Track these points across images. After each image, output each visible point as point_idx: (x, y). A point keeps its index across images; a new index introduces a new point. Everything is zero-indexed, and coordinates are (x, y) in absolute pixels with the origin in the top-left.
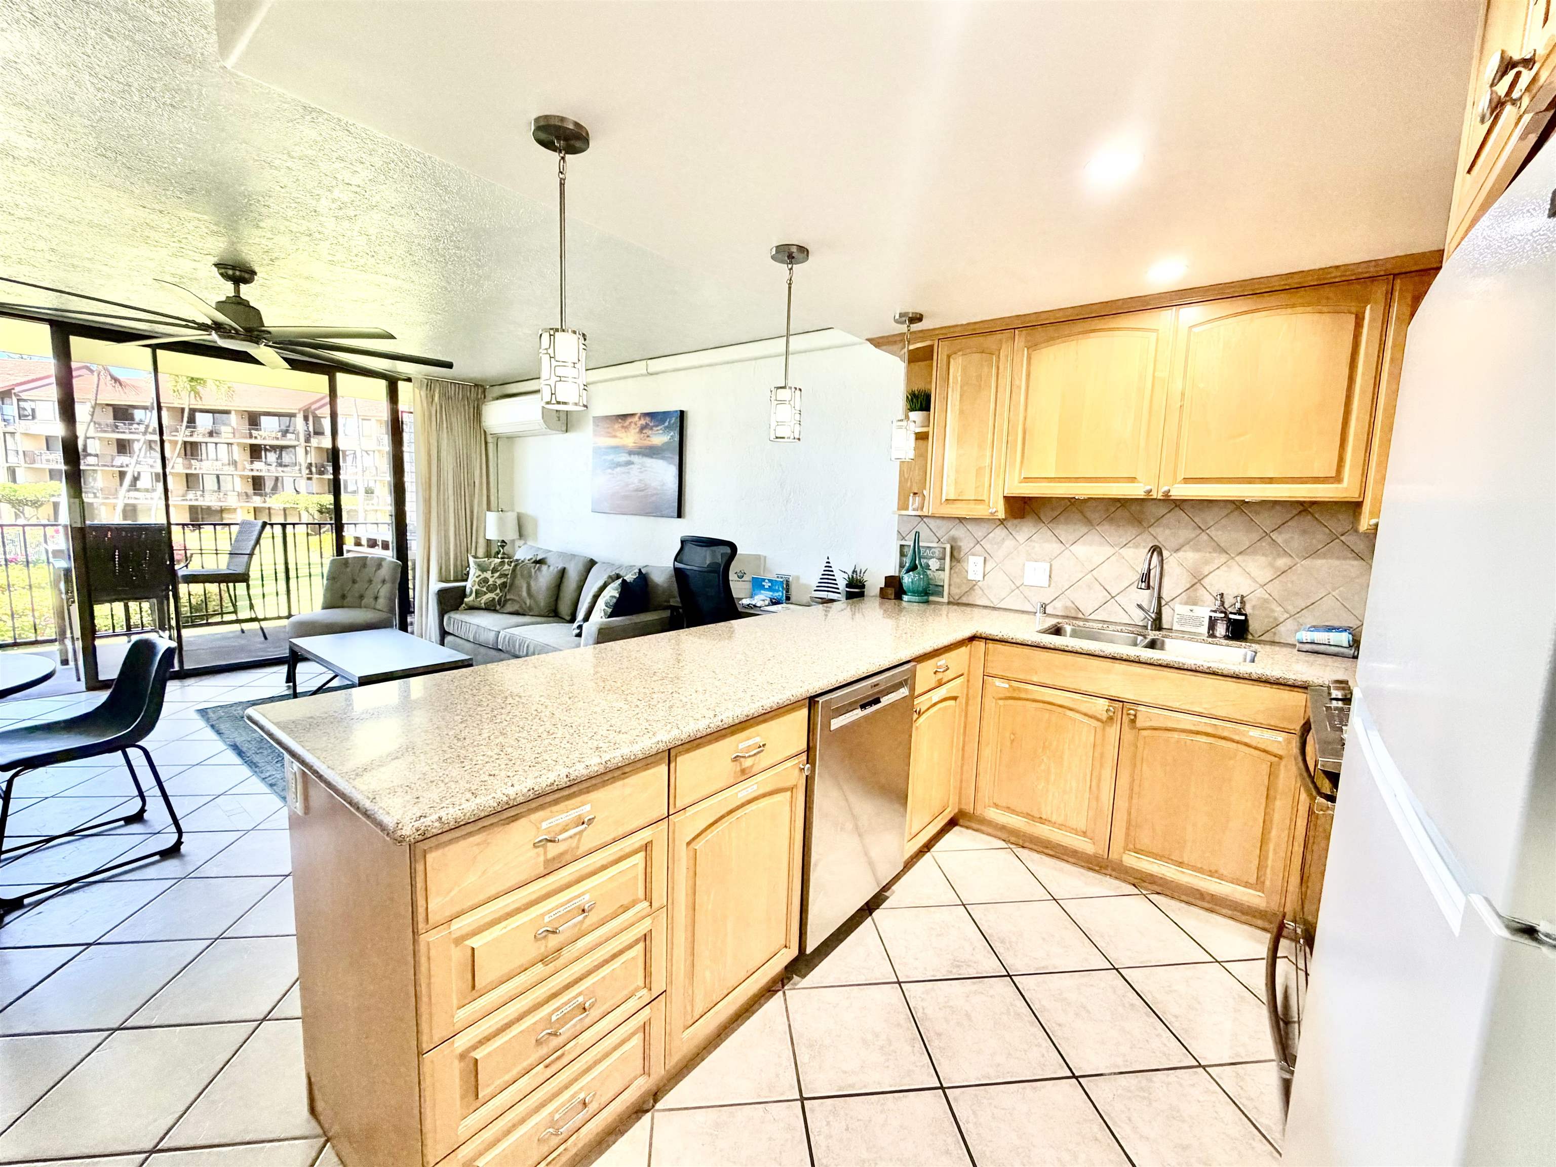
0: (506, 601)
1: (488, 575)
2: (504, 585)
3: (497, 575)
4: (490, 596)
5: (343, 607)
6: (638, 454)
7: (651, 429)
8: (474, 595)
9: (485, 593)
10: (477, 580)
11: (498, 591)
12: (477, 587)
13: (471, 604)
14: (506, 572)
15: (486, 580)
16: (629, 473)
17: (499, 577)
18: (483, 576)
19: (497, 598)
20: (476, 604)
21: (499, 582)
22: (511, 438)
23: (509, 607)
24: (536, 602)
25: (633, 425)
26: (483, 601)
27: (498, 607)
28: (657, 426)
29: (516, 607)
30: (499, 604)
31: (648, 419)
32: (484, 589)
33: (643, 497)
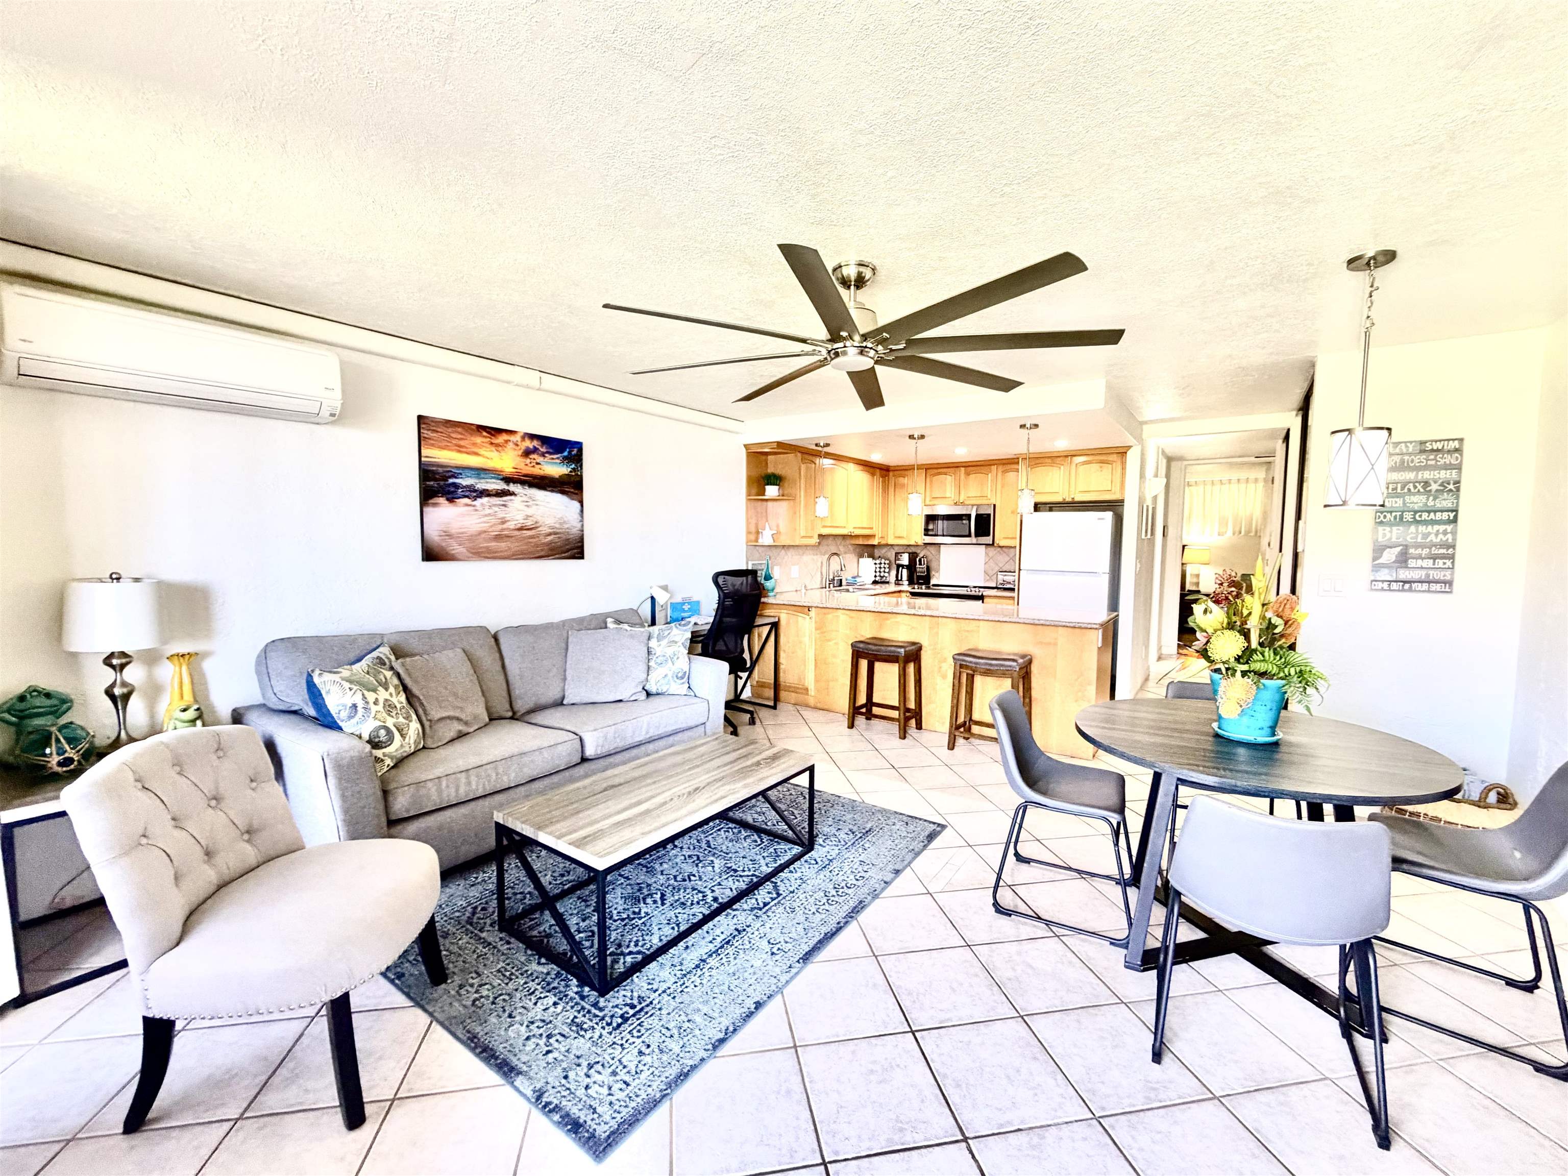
25: (511, 445)
27: (424, 742)
28: (550, 453)
31: (536, 443)
33: (532, 537)
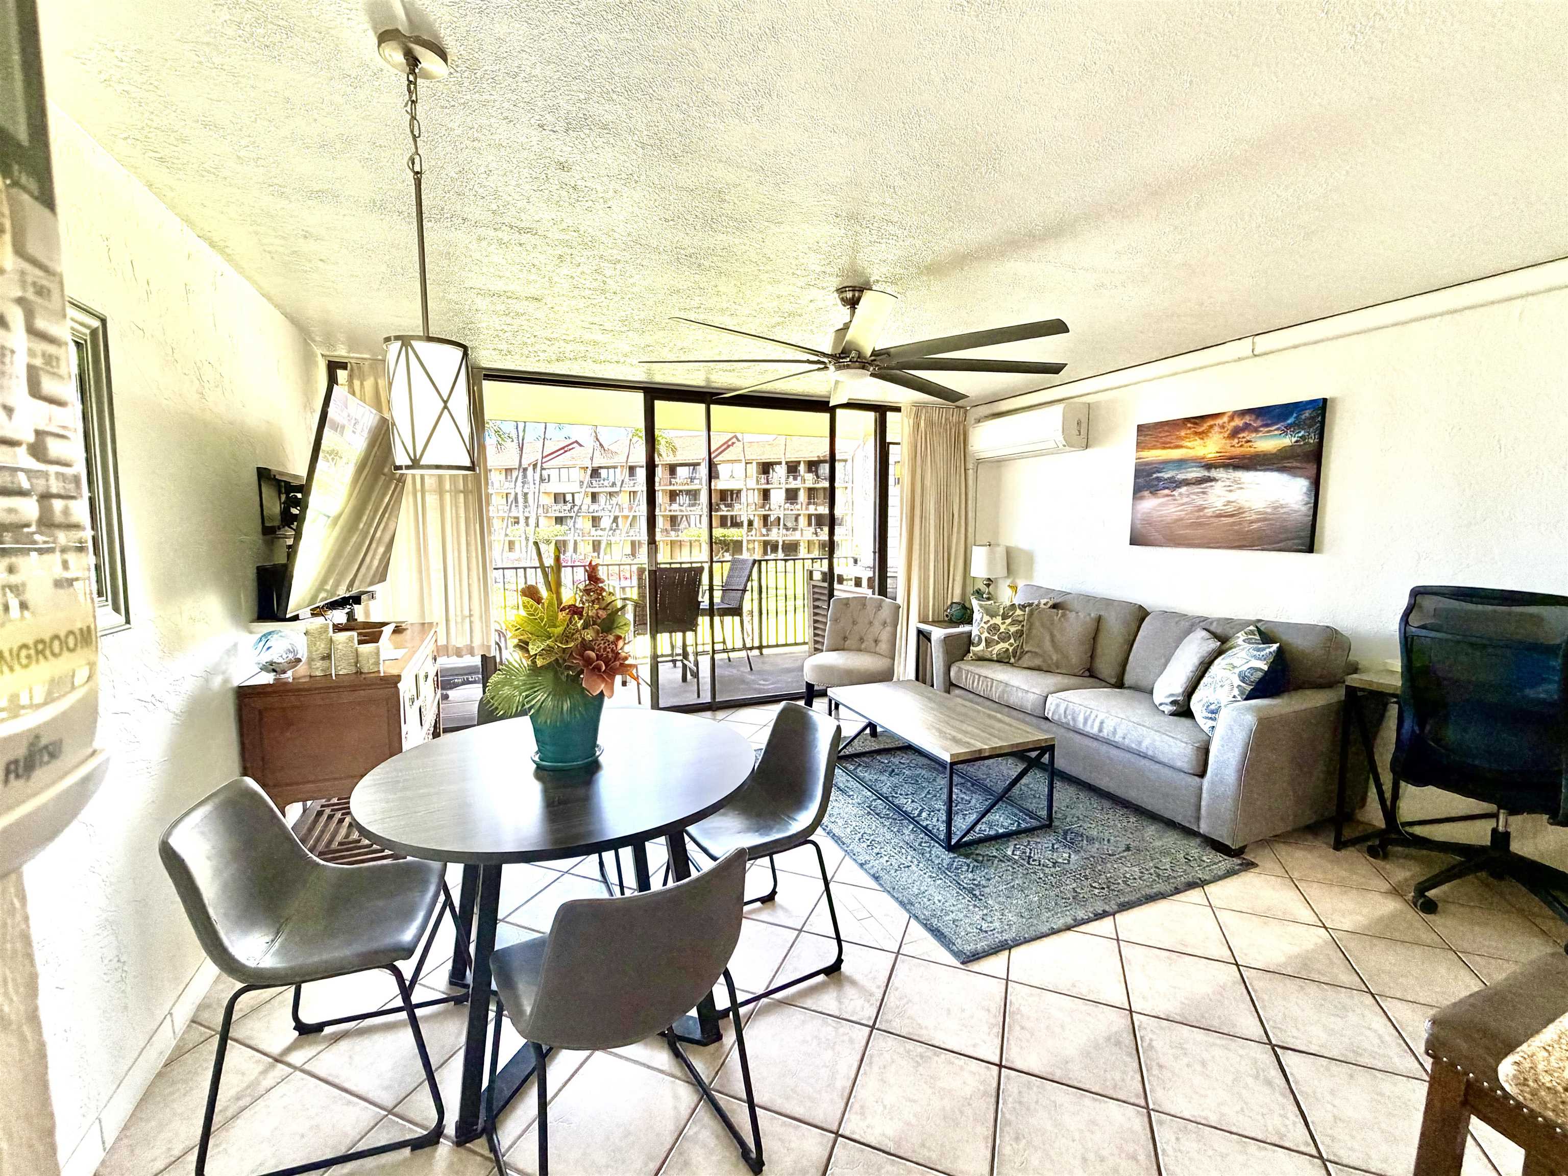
0: (1023, 653)
1: (998, 620)
2: (1019, 634)
3: (1009, 621)
4: (1003, 646)
5: (843, 649)
6: (1226, 466)
7: (1256, 430)
8: (983, 644)
9: (998, 643)
10: (986, 626)
11: (1012, 641)
12: (985, 635)
13: (980, 654)
14: (1021, 618)
15: (994, 628)
16: (1204, 493)
17: (1011, 624)
18: (992, 622)
19: (1011, 649)
20: (988, 656)
21: (1013, 629)
22: (999, 462)
23: (1026, 661)
24: (1066, 657)
25: (1217, 429)
26: (995, 652)
27: (1012, 660)
28: (1267, 425)
29: (1037, 662)
30: (1014, 657)
31: (1247, 419)
32: (996, 637)
33: (1234, 524)
